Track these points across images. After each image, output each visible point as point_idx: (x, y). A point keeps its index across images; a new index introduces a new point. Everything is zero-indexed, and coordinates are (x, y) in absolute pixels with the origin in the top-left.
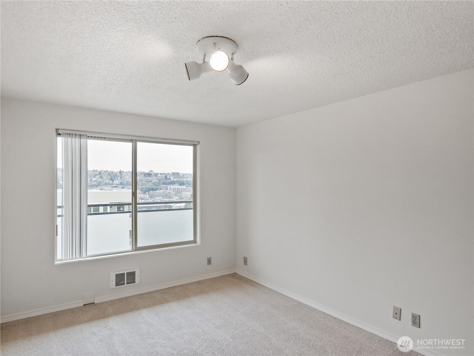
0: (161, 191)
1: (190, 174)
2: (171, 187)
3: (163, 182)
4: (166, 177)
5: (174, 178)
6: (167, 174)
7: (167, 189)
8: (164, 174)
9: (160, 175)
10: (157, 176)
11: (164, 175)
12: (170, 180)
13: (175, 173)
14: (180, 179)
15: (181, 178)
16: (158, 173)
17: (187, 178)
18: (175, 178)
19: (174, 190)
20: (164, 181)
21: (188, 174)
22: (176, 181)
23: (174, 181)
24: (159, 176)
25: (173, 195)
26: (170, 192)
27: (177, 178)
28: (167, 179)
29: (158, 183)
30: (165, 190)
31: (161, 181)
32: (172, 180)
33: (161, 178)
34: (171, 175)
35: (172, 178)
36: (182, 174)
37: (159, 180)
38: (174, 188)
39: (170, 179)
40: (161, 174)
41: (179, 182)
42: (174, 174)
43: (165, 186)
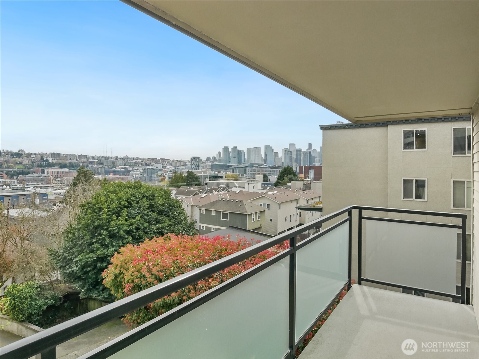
0: (36, 175)
1: (75, 155)
2: (49, 170)
3: (38, 164)
4: (42, 159)
5: (52, 160)
6: (43, 154)
7: (43, 172)
8: (40, 154)
9: (34, 156)
10: (30, 156)
11: (39, 156)
12: (48, 162)
13: (54, 153)
14: (61, 161)
15: (63, 160)
16: (31, 154)
17: (70, 159)
18: (54, 160)
19: (52, 174)
20: (39, 162)
21: (72, 155)
22: (55, 163)
23: (52, 163)
24: (32, 157)
25: (52, 180)
26: (47, 176)
27: (57, 159)
28: (44, 161)
29: (31, 165)
30: (40, 174)
31: (35, 162)
32: (50, 162)
33: (35, 159)
34: (49, 156)
35: (50, 160)
36: (64, 155)
37: (32, 162)
38: (52, 172)
39: (47, 160)
40: (35, 154)
41: (60, 164)
42: (53, 155)
43: (40, 169)
